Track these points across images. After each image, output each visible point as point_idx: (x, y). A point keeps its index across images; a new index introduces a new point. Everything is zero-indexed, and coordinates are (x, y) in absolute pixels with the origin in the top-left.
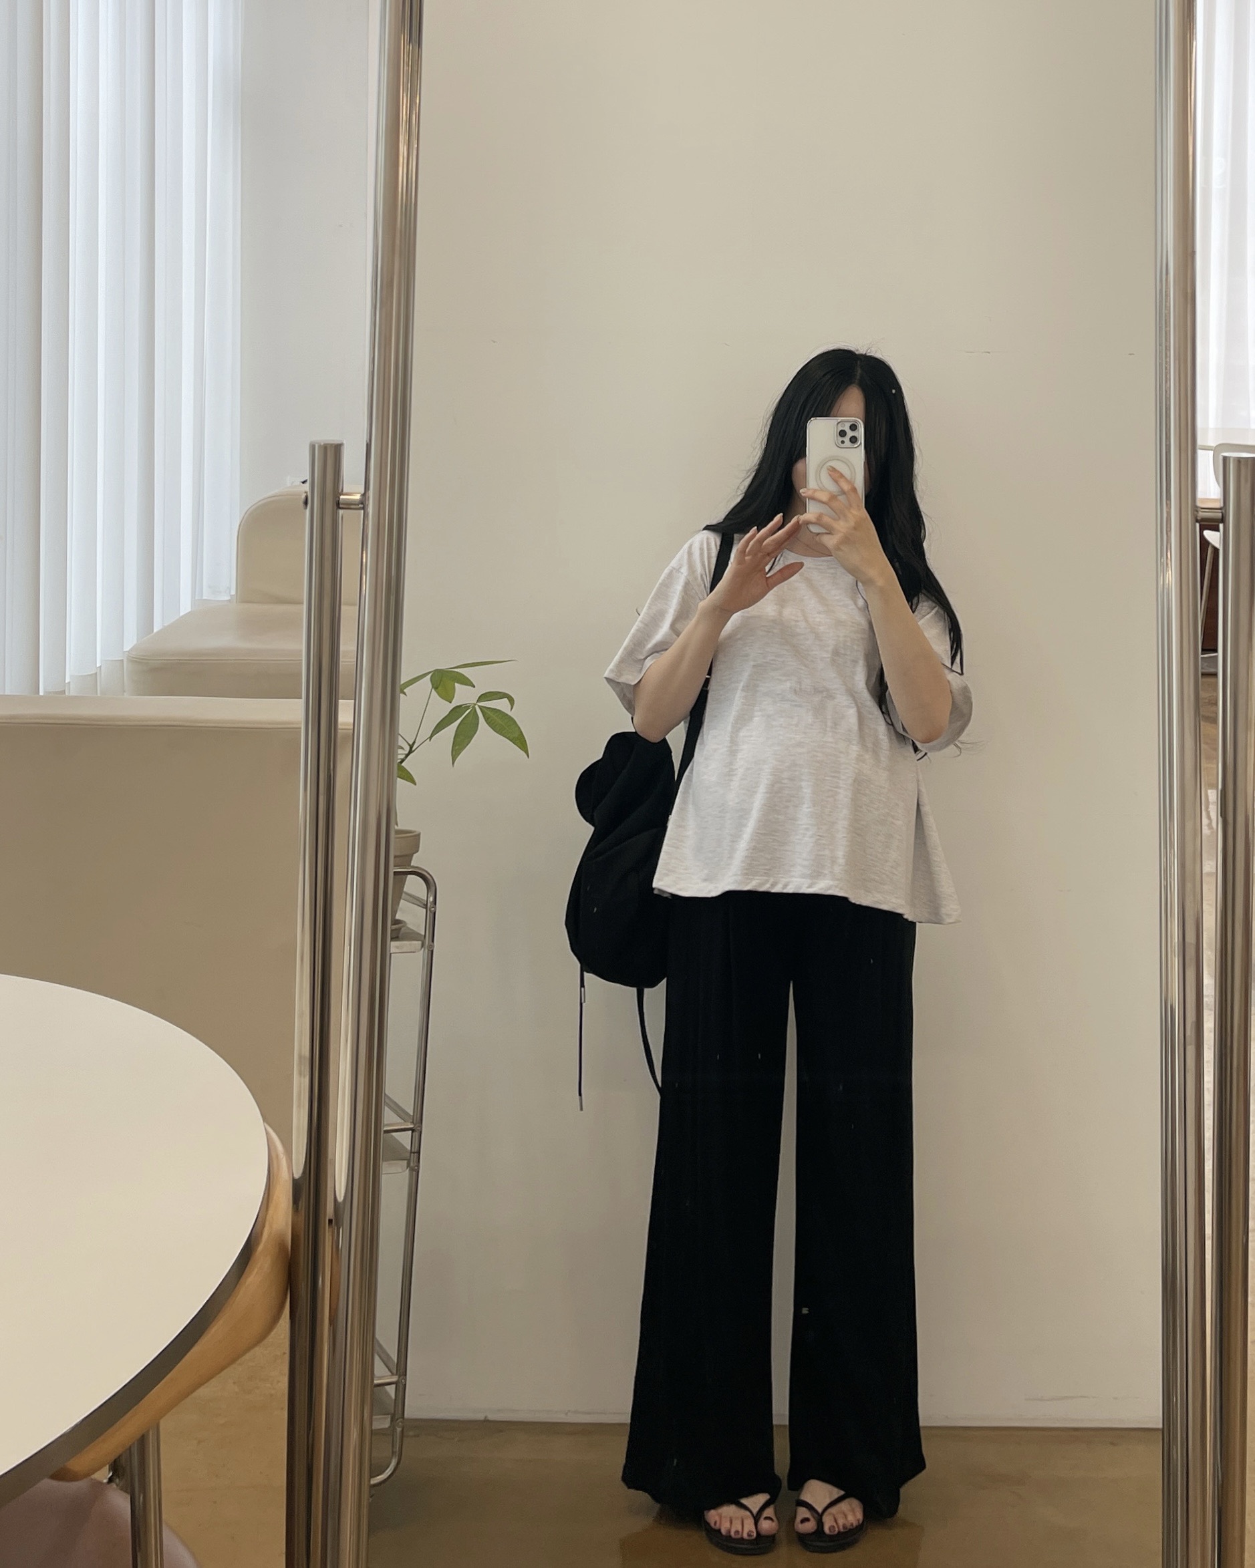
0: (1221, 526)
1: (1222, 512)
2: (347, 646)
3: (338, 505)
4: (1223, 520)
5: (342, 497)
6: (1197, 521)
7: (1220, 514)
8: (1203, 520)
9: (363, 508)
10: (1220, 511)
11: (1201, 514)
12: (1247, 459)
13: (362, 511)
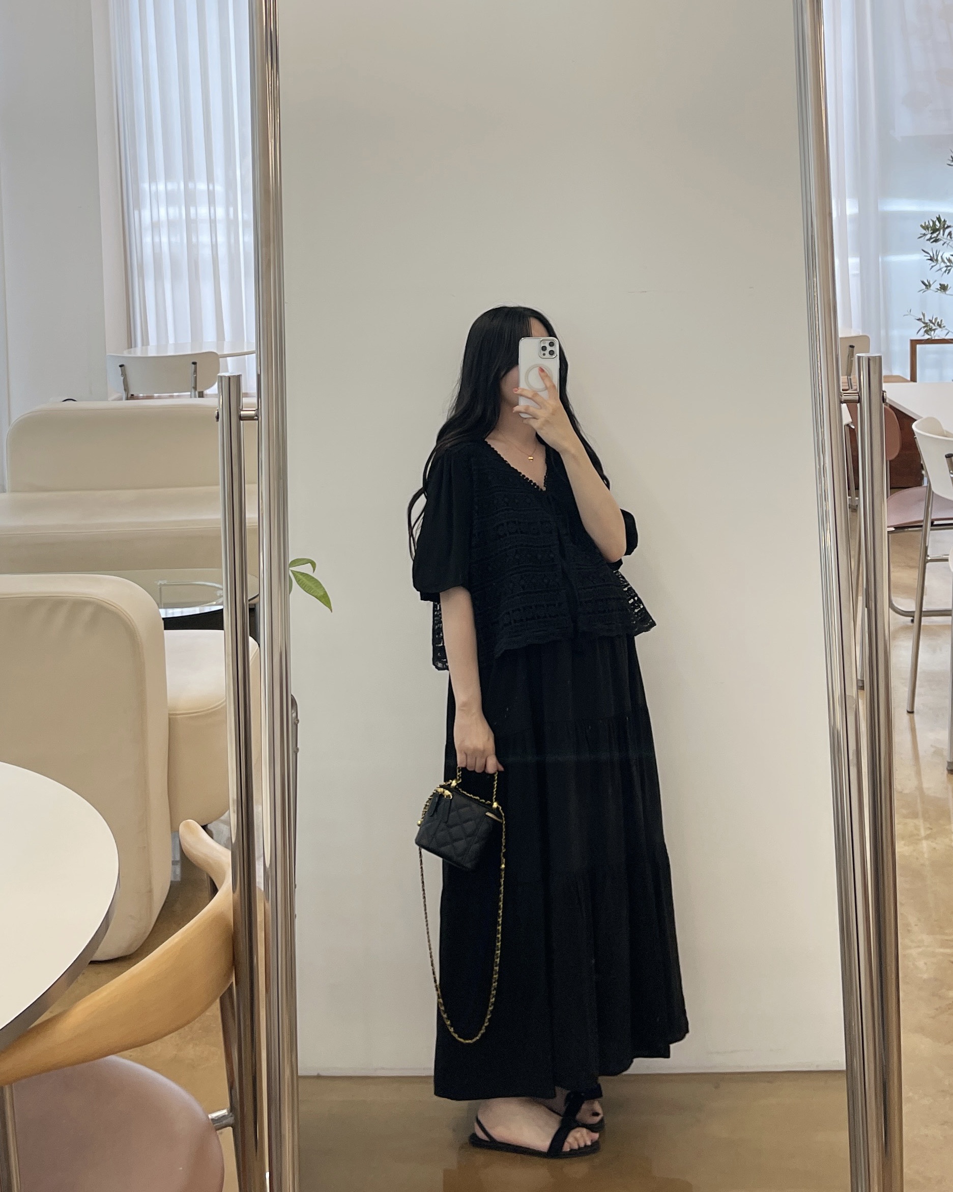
0: (858, 405)
1: (859, 395)
3: (241, 418)
4: (859, 401)
5: (242, 413)
6: (841, 402)
7: (857, 397)
8: (846, 402)
9: (258, 418)
10: (857, 394)
11: (844, 398)
12: (874, 358)
13: (257, 421)
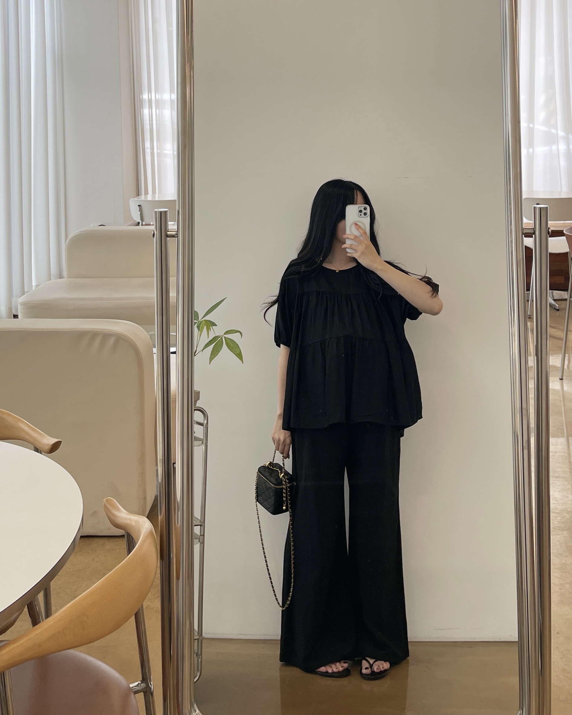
0: (534, 236)
2: (173, 294)
3: (167, 236)
4: (534, 233)
5: (168, 233)
6: (523, 234)
7: (533, 231)
8: (526, 233)
9: (177, 237)
10: (533, 229)
11: (525, 231)
12: (544, 208)
